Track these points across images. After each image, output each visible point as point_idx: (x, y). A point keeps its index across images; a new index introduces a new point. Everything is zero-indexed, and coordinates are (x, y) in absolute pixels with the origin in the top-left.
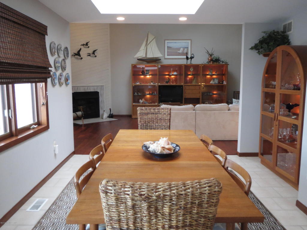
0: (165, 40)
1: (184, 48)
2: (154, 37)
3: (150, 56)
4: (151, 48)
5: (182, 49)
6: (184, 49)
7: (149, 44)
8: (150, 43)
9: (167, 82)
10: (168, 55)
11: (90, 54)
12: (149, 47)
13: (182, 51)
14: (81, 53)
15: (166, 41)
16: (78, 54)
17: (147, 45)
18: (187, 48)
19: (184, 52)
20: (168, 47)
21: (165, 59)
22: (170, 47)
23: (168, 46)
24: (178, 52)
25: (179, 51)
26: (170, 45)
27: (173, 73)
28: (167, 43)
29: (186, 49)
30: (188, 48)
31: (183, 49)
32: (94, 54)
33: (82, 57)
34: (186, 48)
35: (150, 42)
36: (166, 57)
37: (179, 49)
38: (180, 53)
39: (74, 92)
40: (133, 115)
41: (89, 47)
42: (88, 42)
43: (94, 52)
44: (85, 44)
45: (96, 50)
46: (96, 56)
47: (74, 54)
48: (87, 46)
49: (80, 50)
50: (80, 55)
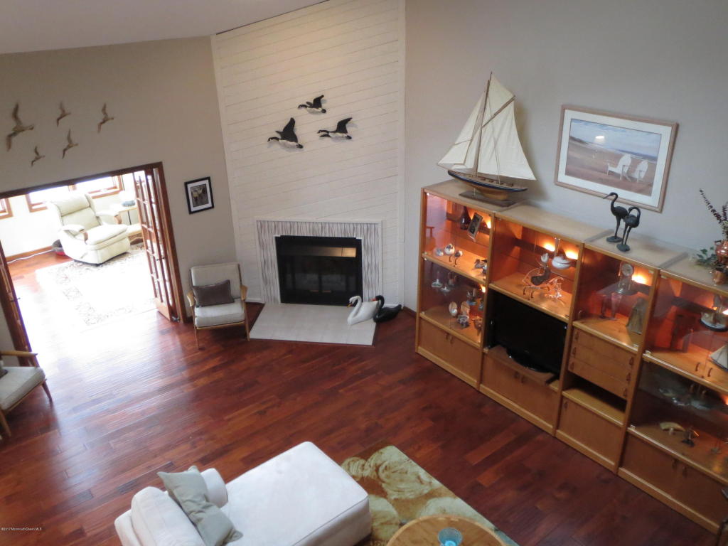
0: (564, 109)
1: (638, 158)
2: (510, 97)
3: (489, 168)
4: (496, 144)
5: (626, 160)
6: (635, 164)
7: (488, 123)
8: (491, 118)
10: (568, 173)
11: (328, 132)
12: (487, 133)
13: (626, 171)
15: (569, 114)
16: (289, 133)
17: (481, 126)
18: (653, 160)
19: (636, 175)
20: (571, 138)
21: (557, 185)
22: (580, 141)
23: (573, 135)
24: (611, 169)
25: (616, 165)
26: (581, 132)
28: (572, 120)
29: (644, 165)
30: (655, 159)
31: (632, 158)
32: (346, 132)
34: (645, 157)
35: (495, 115)
36: (563, 178)
37: (616, 158)
38: (617, 175)
39: (283, 237)
40: (419, 344)
41: (324, 111)
42: (322, 96)
43: (342, 126)
44: (312, 102)
45: (348, 120)
46: (349, 138)
47: (279, 136)
48: (320, 109)
49: (292, 122)
50: (294, 138)
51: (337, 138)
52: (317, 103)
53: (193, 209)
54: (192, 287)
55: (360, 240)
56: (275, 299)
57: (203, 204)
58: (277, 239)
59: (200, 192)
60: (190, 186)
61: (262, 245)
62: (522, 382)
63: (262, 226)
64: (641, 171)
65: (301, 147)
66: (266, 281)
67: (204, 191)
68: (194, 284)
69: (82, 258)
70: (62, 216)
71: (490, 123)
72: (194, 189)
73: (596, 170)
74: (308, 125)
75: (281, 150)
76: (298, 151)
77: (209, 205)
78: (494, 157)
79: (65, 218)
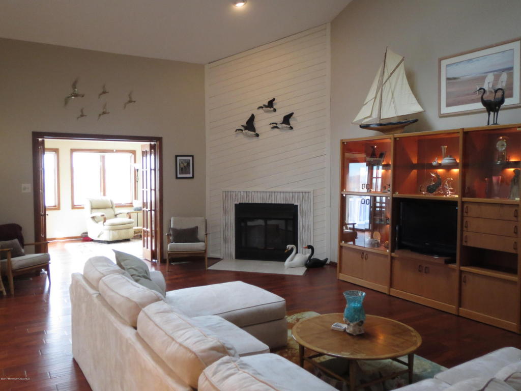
0: (440, 60)
1: (498, 73)
2: (401, 58)
3: (390, 113)
4: (393, 95)
5: (490, 78)
6: (497, 78)
7: (386, 81)
8: (388, 79)
9: (430, 190)
10: (448, 105)
11: (277, 124)
12: (386, 88)
13: (491, 86)
14: (257, 124)
15: (444, 63)
16: (250, 125)
17: (381, 85)
18: (510, 70)
19: (499, 86)
20: (448, 79)
21: (440, 117)
22: (455, 79)
23: (448, 76)
25: (483, 84)
26: (454, 72)
27: (440, 162)
28: (447, 66)
29: (504, 77)
30: (512, 68)
31: (494, 75)
32: (289, 124)
33: (257, 132)
34: (504, 70)
35: (391, 74)
36: (445, 110)
37: (482, 79)
39: (240, 204)
40: (340, 272)
41: (275, 110)
42: (274, 99)
43: (287, 119)
44: (267, 104)
45: (291, 115)
46: (291, 128)
47: (243, 128)
48: (272, 109)
49: (252, 117)
50: (253, 129)
51: (282, 128)
52: (271, 104)
53: (179, 176)
54: (170, 228)
55: (297, 206)
56: (231, 255)
57: (186, 173)
58: (236, 205)
59: (186, 164)
60: (179, 158)
61: (225, 211)
62: (426, 273)
63: (227, 195)
64: (502, 82)
65: (257, 135)
66: (226, 240)
67: (188, 164)
68: (172, 227)
69: (99, 236)
70: (92, 208)
71: (388, 81)
72: (182, 162)
73: (468, 94)
74: (263, 121)
75: (244, 139)
76: (255, 139)
77: (191, 175)
78: (392, 105)
79: (93, 210)
